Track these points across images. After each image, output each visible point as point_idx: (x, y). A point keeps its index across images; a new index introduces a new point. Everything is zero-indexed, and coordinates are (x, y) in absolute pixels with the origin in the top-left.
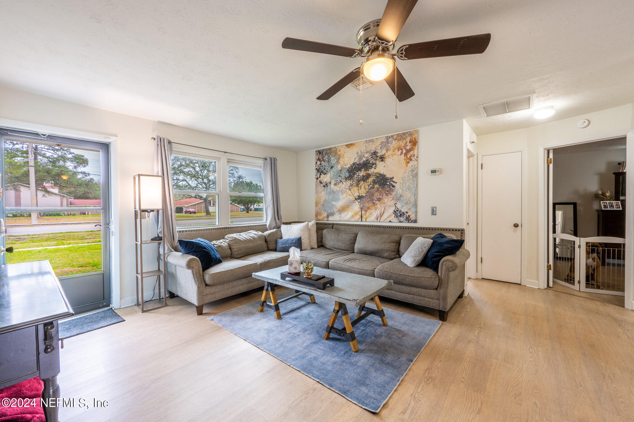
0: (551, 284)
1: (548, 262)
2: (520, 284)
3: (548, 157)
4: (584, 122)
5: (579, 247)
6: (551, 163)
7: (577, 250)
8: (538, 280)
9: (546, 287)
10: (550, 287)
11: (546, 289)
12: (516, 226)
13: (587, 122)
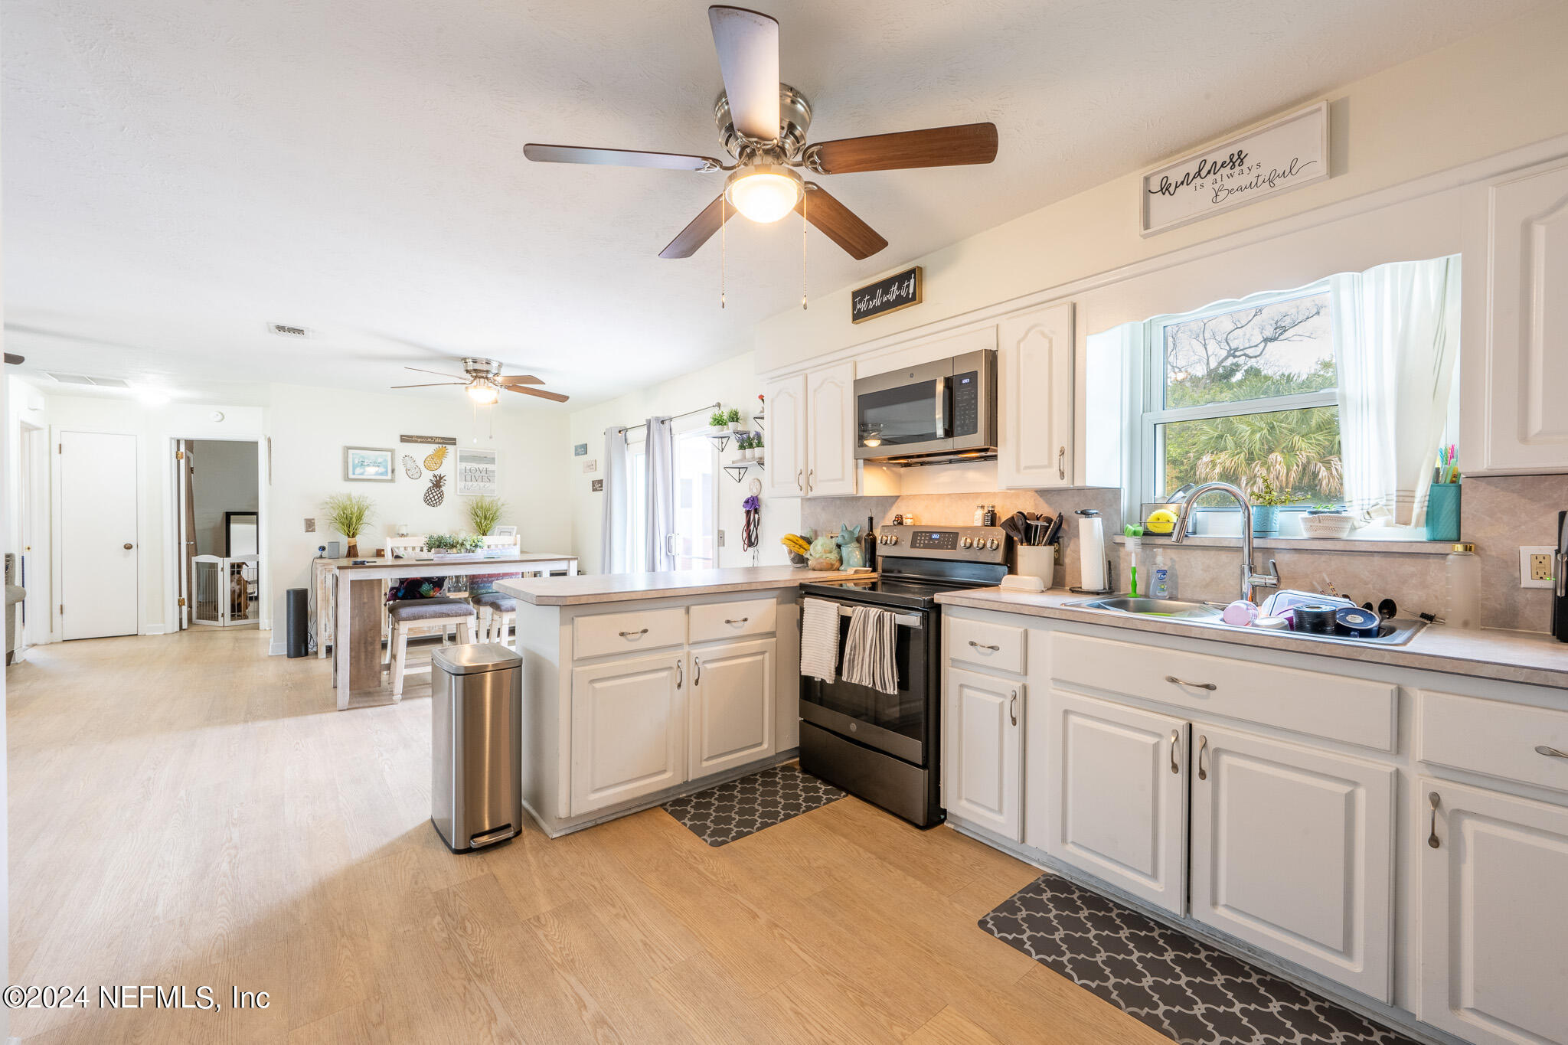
0: (185, 626)
1: (180, 596)
2: (137, 635)
3: (178, 449)
4: (217, 415)
5: (222, 570)
6: (182, 458)
7: (220, 574)
8: (164, 622)
9: (177, 628)
10: (185, 630)
11: (176, 632)
12: (128, 547)
13: (220, 417)
